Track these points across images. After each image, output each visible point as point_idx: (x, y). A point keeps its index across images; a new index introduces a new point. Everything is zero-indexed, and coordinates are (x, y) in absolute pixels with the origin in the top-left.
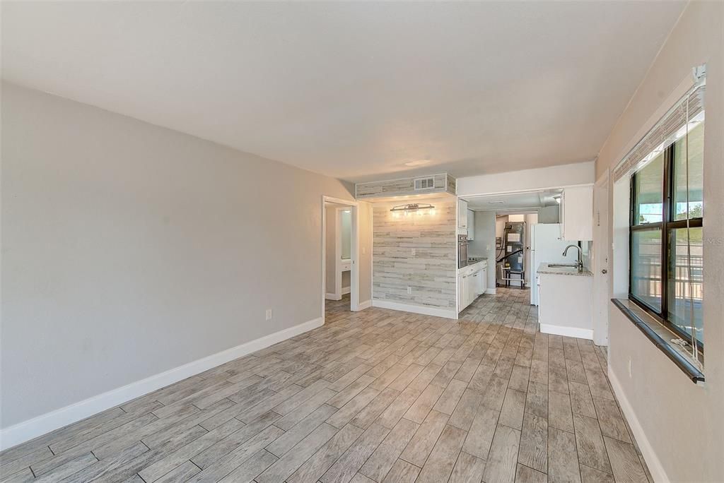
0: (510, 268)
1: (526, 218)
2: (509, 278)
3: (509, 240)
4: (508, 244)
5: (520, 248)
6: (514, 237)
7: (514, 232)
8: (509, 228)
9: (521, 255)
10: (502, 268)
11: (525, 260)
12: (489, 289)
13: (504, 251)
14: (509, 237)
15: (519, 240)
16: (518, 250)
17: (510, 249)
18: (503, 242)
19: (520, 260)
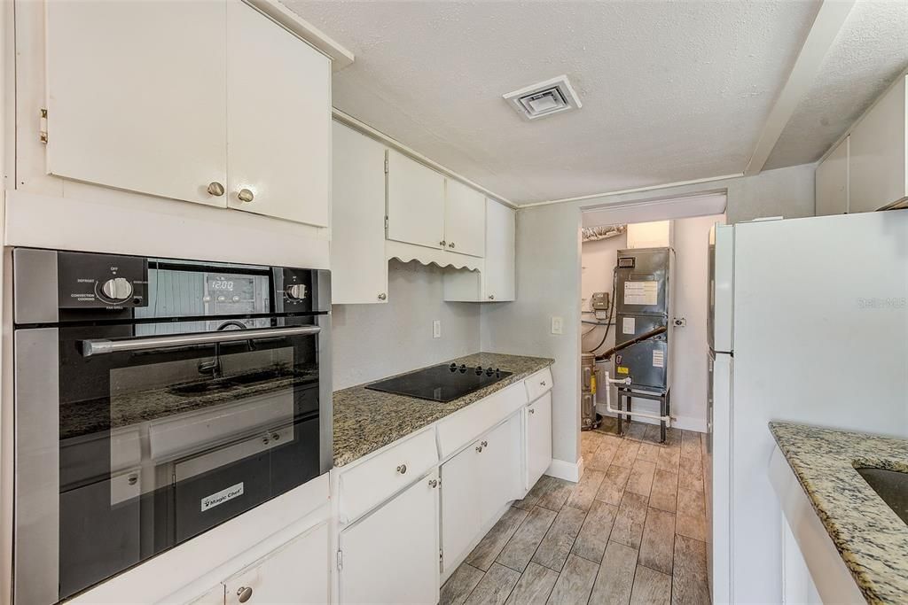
0: (628, 381)
1: (674, 234)
2: (629, 409)
3: (628, 301)
4: (624, 310)
5: (655, 325)
6: (642, 293)
7: (643, 277)
8: (628, 267)
9: (661, 343)
10: (609, 380)
11: (670, 358)
12: (558, 463)
13: (613, 330)
14: (626, 292)
15: (655, 302)
16: (651, 329)
17: (629, 326)
18: (614, 305)
19: (658, 359)
